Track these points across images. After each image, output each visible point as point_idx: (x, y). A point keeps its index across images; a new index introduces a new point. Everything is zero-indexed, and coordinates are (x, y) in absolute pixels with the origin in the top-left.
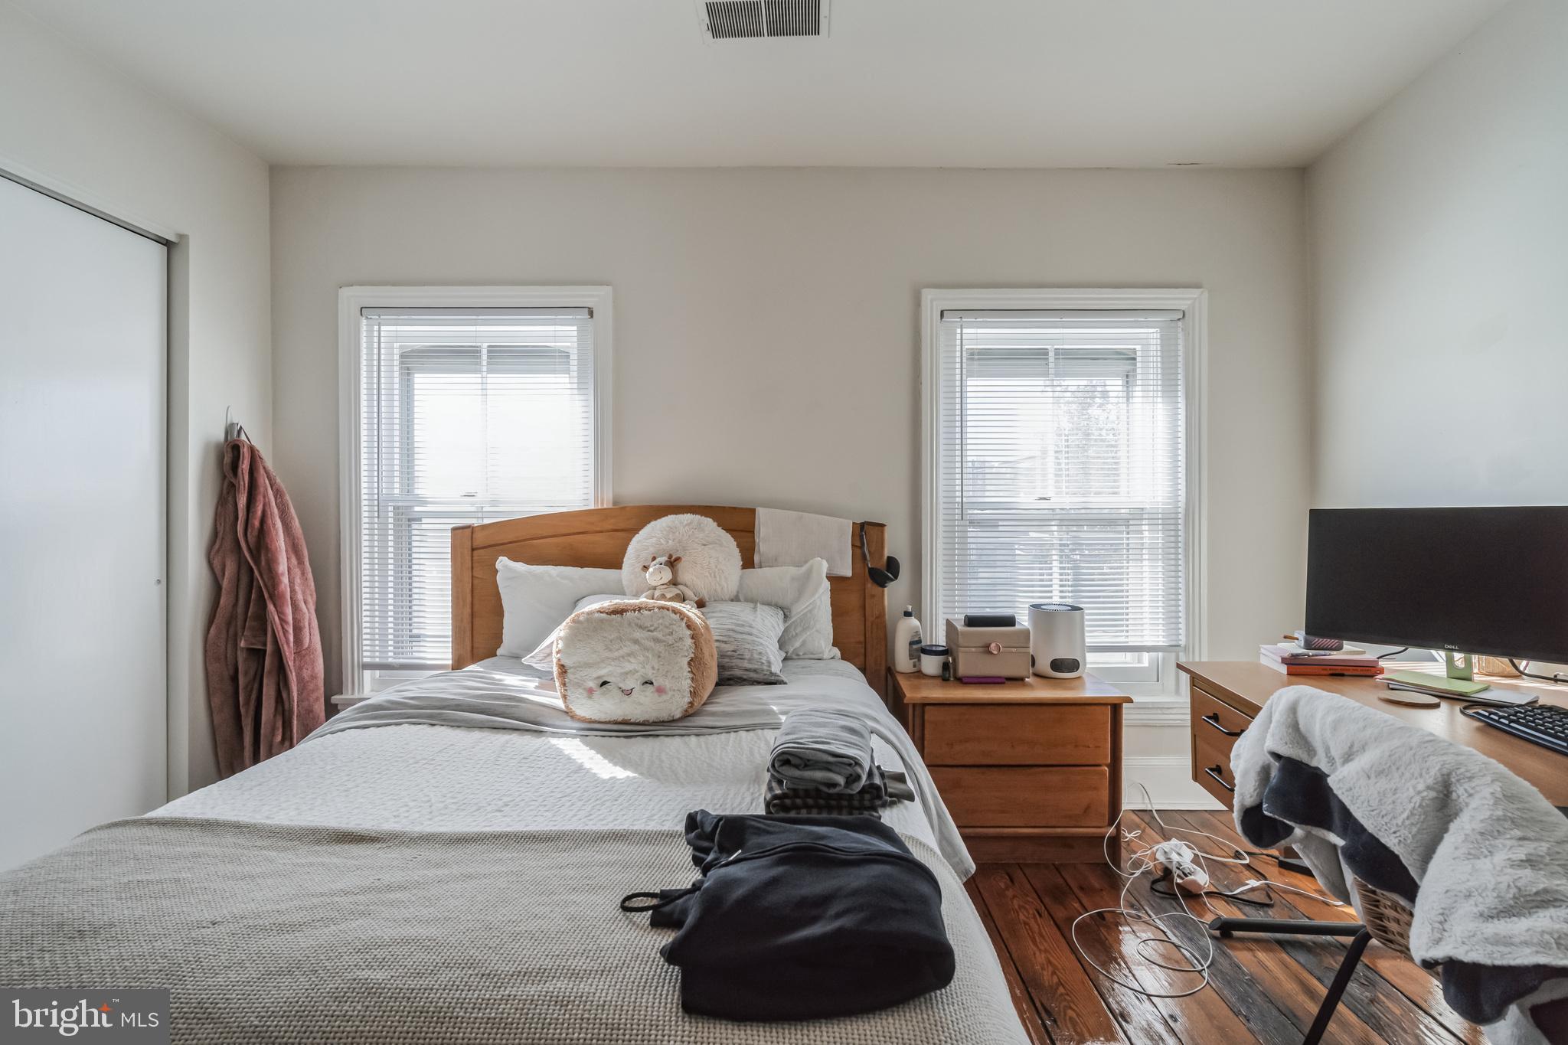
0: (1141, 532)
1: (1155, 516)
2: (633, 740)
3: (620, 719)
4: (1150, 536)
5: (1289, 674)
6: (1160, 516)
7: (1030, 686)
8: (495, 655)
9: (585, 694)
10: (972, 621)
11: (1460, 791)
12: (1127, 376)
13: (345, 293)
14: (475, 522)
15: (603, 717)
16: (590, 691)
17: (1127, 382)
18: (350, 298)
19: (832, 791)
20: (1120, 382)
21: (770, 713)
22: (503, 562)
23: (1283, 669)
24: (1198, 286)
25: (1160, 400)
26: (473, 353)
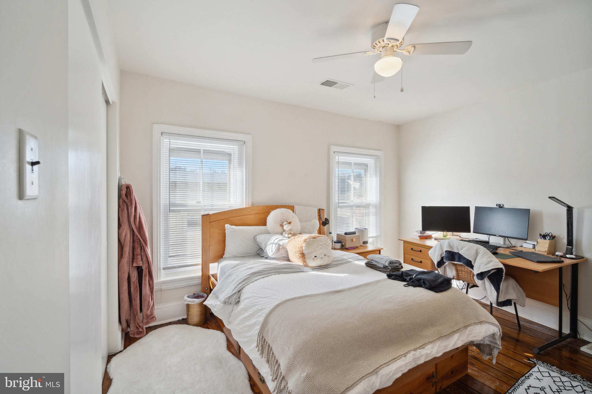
0: (370, 209)
1: (373, 205)
2: (324, 270)
3: (319, 265)
4: (372, 210)
5: (420, 239)
6: (374, 205)
7: (360, 248)
8: (222, 258)
9: (313, 260)
10: (346, 234)
11: (479, 251)
12: (365, 169)
13: (155, 126)
14: (211, 213)
15: (316, 265)
16: (313, 259)
17: (365, 171)
18: (157, 129)
19: (397, 267)
20: (364, 171)
21: (345, 259)
22: (227, 226)
23: (419, 238)
24: (381, 150)
25: (374, 177)
26: (198, 151)
